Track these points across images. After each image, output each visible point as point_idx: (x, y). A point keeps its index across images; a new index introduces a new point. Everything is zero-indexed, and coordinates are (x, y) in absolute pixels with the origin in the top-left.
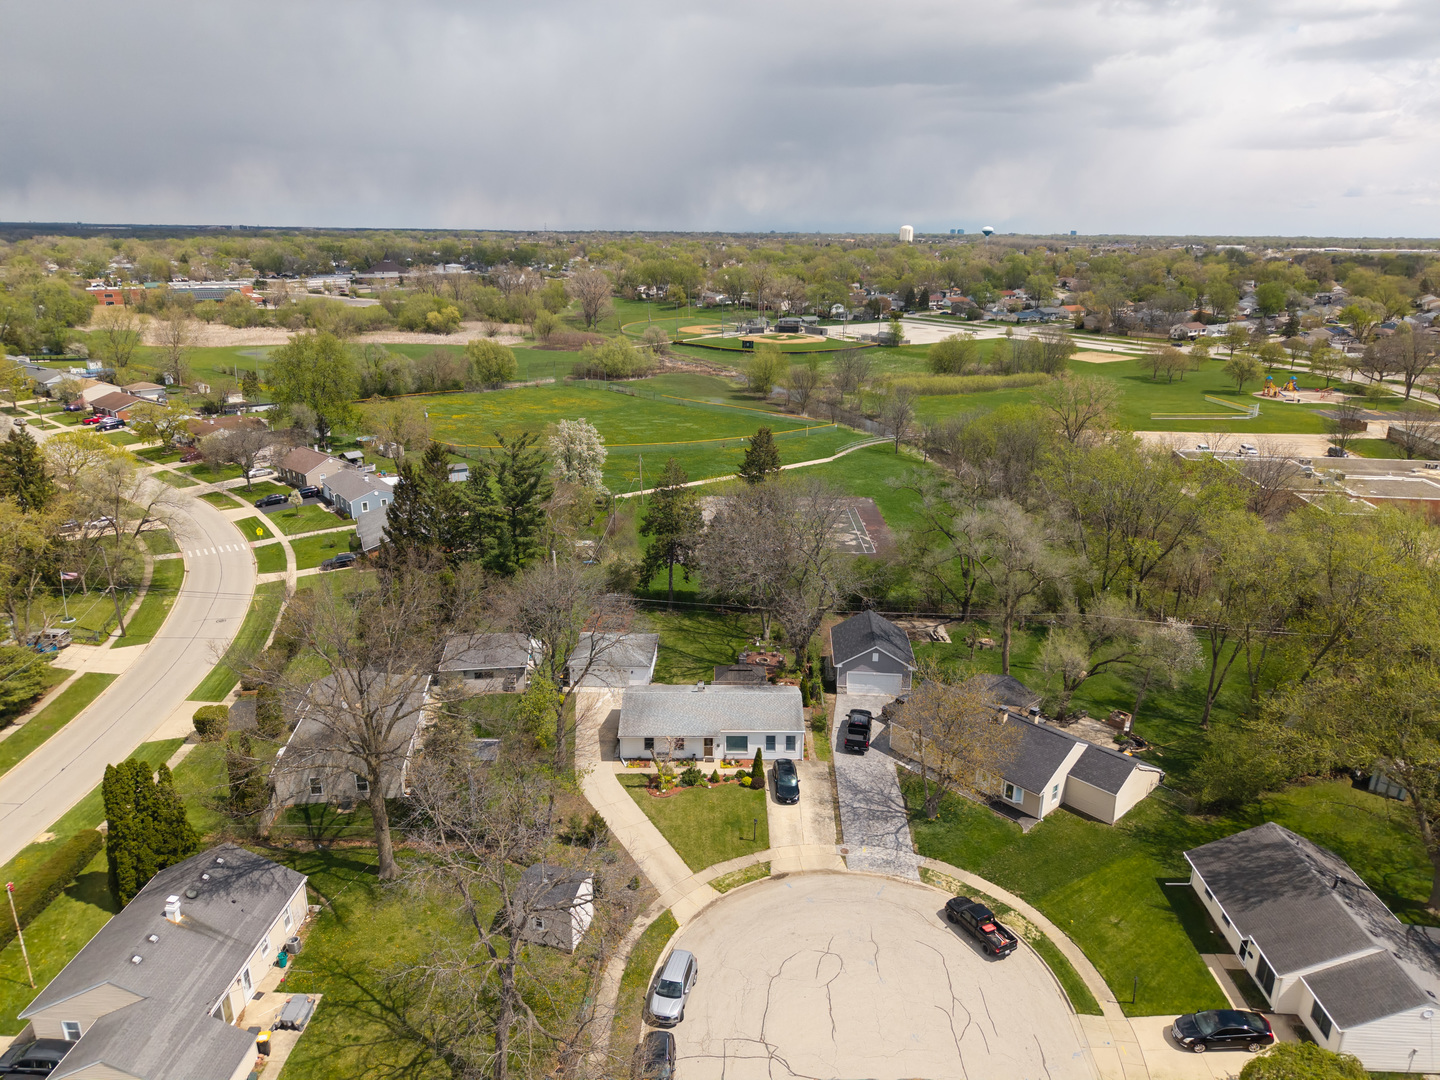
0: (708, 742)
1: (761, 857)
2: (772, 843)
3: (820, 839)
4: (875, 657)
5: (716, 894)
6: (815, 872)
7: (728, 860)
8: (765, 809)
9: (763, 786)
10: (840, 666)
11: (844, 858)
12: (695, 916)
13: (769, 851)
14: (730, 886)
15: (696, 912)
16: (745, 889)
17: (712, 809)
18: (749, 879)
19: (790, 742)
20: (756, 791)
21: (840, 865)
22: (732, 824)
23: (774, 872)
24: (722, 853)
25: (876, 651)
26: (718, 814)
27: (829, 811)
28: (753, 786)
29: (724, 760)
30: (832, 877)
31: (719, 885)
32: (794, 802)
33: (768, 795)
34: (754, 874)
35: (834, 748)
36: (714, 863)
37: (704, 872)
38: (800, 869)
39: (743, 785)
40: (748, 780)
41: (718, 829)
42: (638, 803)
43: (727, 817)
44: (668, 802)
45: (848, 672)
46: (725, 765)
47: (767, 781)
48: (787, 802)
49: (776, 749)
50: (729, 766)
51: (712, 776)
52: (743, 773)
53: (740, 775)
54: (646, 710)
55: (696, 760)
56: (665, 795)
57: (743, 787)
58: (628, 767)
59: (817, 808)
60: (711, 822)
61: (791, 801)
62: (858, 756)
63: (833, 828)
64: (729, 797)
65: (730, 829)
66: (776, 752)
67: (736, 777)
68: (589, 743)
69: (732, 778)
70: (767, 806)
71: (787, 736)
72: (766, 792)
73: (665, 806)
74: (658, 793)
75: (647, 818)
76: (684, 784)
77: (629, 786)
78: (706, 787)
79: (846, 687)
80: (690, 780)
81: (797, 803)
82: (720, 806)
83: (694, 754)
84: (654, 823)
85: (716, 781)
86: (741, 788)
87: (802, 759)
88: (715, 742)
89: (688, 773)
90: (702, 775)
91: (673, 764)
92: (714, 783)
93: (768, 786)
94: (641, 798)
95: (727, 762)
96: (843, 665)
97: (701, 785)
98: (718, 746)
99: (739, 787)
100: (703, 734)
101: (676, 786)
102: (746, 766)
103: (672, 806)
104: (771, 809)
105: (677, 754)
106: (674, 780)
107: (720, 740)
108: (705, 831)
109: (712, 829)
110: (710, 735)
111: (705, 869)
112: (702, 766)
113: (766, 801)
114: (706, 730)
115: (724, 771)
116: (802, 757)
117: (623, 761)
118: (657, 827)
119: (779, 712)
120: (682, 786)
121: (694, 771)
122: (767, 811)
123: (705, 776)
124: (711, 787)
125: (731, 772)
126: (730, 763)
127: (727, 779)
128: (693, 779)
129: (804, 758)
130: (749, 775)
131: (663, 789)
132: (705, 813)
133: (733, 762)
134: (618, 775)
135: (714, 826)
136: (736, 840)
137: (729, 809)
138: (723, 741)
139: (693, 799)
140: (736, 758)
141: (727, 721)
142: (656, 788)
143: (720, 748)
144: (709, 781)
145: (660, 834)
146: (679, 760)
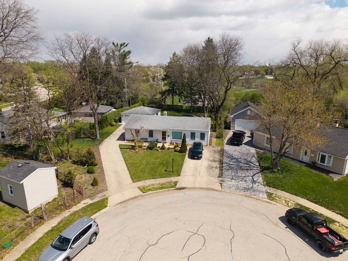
0: (164, 134)
1: (174, 179)
2: (182, 174)
3: (209, 175)
4: (249, 113)
5: (140, 193)
6: (202, 189)
7: (155, 179)
8: (183, 160)
9: (185, 152)
10: (232, 116)
11: (221, 184)
12: (121, 203)
13: (179, 177)
14: (149, 190)
15: (123, 200)
16: (159, 192)
17: (157, 158)
18: (162, 188)
19: (203, 136)
20: (181, 154)
21: (219, 188)
22: (163, 164)
23: (178, 186)
24: (153, 175)
25: (249, 109)
26: (158, 160)
27: (217, 165)
28: (180, 152)
29: (171, 143)
30: (212, 192)
31: (143, 190)
32: (199, 158)
33: (187, 156)
34: (166, 186)
35: (225, 143)
36: (146, 179)
37: (139, 182)
38: (194, 186)
39: (176, 151)
40: (178, 149)
41: (156, 166)
42: (122, 154)
43: (163, 161)
44: (136, 154)
45: (236, 120)
46: (170, 145)
47: (188, 151)
48: (195, 158)
49: (196, 138)
50: (172, 145)
51: (162, 147)
52: (176, 146)
53: (175, 147)
54: (139, 120)
55: (158, 142)
56: (137, 152)
57: (176, 152)
58: (126, 142)
59: (210, 163)
60: (154, 163)
61: (197, 158)
62: (236, 147)
63: (217, 171)
64: (168, 155)
65: (162, 166)
66: (195, 139)
67: (174, 148)
68: (116, 136)
69: (172, 149)
70: (184, 159)
71: (201, 133)
72: (186, 154)
73: (134, 156)
74: (134, 151)
75: (123, 159)
76: (148, 149)
77: (122, 148)
78: (158, 151)
79: (235, 127)
80: (150, 147)
81: (200, 159)
82: (161, 157)
83: (157, 139)
84: (125, 161)
85: (164, 149)
86: (175, 152)
87: (208, 145)
88: (167, 134)
89: (151, 144)
90: (158, 146)
91: (148, 143)
92: (162, 150)
93: (187, 153)
94: (125, 153)
95: (172, 144)
96: (234, 116)
97: (156, 150)
98: (169, 136)
99: (174, 152)
100: (162, 129)
101: (144, 149)
102: (180, 146)
103: (137, 156)
104: (186, 161)
105: (150, 139)
106: (143, 147)
107: (169, 133)
108: (149, 166)
109: (153, 165)
110: (164, 130)
111: (140, 181)
112: (160, 145)
113: (185, 158)
114: (163, 128)
115: (169, 146)
116: (208, 144)
117: (126, 141)
118: (126, 163)
119: (199, 123)
120: (146, 149)
121: (153, 143)
122: (184, 161)
123: (159, 147)
124: (160, 151)
125: (172, 147)
126: (173, 144)
127: (169, 149)
128: (152, 146)
129: (209, 145)
130: (180, 147)
131: (136, 149)
132: (152, 159)
133: (174, 144)
134: (120, 145)
135: (154, 164)
136: (163, 171)
137: (165, 159)
138: (171, 134)
139: (150, 153)
140: (176, 142)
141: (173, 125)
142: (134, 149)
143: (169, 138)
144: (161, 149)
145: (126, 165)
146: (151, 142)
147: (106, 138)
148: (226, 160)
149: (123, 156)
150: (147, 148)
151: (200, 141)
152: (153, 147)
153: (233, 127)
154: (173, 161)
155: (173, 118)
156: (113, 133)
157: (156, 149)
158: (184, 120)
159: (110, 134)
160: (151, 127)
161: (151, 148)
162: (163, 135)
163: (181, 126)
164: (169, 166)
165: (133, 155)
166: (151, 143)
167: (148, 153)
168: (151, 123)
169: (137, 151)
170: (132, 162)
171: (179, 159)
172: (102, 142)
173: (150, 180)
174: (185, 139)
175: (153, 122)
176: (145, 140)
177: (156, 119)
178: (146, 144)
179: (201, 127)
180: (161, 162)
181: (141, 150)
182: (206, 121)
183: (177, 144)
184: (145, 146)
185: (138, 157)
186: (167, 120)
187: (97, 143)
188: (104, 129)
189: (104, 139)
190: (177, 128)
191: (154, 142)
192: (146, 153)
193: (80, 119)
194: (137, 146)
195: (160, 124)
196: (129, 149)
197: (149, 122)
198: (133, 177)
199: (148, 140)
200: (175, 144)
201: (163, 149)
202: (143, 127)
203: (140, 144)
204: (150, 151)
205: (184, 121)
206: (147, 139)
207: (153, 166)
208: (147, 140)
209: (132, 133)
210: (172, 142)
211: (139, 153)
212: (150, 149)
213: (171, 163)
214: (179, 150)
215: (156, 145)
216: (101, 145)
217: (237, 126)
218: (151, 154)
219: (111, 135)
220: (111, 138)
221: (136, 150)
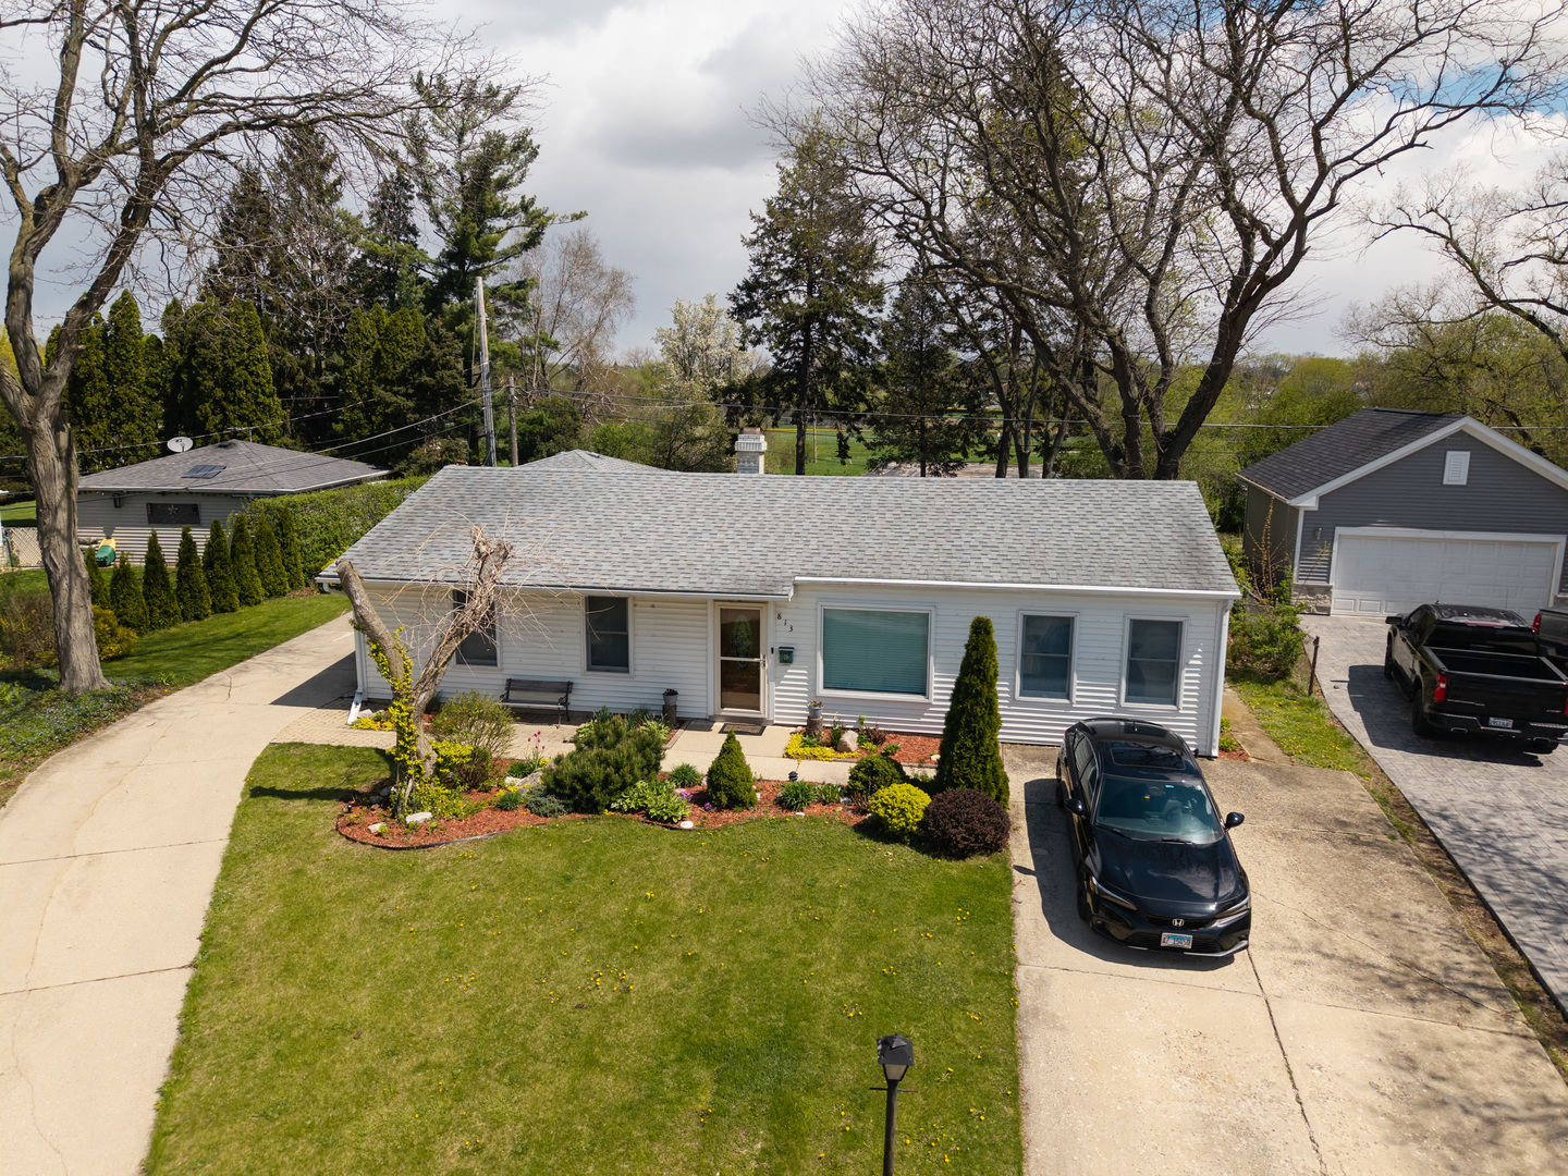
0: (740, 635)
4: (1457, 469)
8: (1000, 973)
9: (993, 844)
10: (1309, 502)
17: (639, 938)
19: (1153, 654)
20: (954, 868)
22: (728, 1061)
25: (1462, 441)
26: (657, 977)
28: (933, 839)
29: (811, 728)
32: (1217, 947)
33: (1028, 897)
39: (876, 829)
40: (907, 800)
41: (610, 1088)
42: (233, 863)
43: (714, 1003)
44: (393, 875)
45: (1339, 530)
46: (808, 750)
47: (1023, 823)
48: (1168, 940)
49: (1075, 680)
50: (829, 751)
51: (711, 772)
52: (881, 765)
53: (868, 779)
54: (500, 509)
55: (682, 723)
56: (412, 840)
57: (880, 846)
58: (358, 725)
60: (587, 1024)
61: (1185, 941)
64: (784, 881)
65: (704, 1100)
66: (1075, 693)
67: (849, 792)
68: (305, 660)
69: (827, 795)
70: (1012, 962)
71: (1139, 628)
72: (1009, 879)
73: (351, 898)
74: (376, 828)
75: (192, 949)
76: (553, 802)
77: (273, 792)
78: (668, 822)
79: (1327, 590)
80: (581, 779)
81: (1229, 960)
82: (702, 929)
83: (672, 693)
84: (195, 990)
85: (735, 802)
86: (868, 843)
87: (1215, 753)
88: (772, 636)
89: (589, 744)
90: (668, 764)
91: (569, 730)
92: (720, 808)
93: (1020, 849)
94: (268, 849)
95: (825, 736)
96: (1322, 499)
97: (642, 810)
98: (786, 656)
99: (853, 840)
100: (717, 583)
101: (505, 806)
102: (921, 764)
103: (398, 896)
104: (1042, 984)
105: (600, 691)
106: (509, 780)
107: (796, 627)
108: (498, 1097)
109: (564, 1080)
110: (744, 587)
112: (692, 751)
113: (1009, 928)
114: (726, 571)
115: (791, 765)
116: (1216, 744)
117: (355, 709)
118: (188, 1019)
119: (1092, 527)
120: (534, 808)
121: (618, 736)
122: (1012, 992)
123: (684, 776)
124: (687, 825)
125: (832, 771)
126: (836, 743)
127: (793, 797)
128: (598, 773)
129: (1222, 749)
130: (915, 782)
131: (415, 807)
132: (576, 966)
133: (850, 738)
134: (281, 746)
135: (590, 1062)
137: (751, 951)
138: (804, 632)
139: (561, 865)
140: (869, 723)
141: (836, 547)
142: (385, 803)
143: (795, 674)
144: (699, 799)
146: (604, 716)
147: (193, 679)
149: (219, 900)
150: (549, 792)
151: (1126, 710)
152: (606, 782)
153: (1310, 590)
154: (895, 1071)
155: (825, 486)
156: (298, 642)
157: (651, 800)
158: (939, 502)
159: (260, 649)
160: (606, 566)
161: (588, 788)
162: (727, 648)
163: (913, 551)
164: (812, 1088)
165: (350, 882)
166: (604, 729)
167: (547, 860)
168: (614, 534)
169: (414, 828)
170: (282, 1002)
171: (937, 950)
172: (108, 723)
174: (991, 686)
175: (637, 524)
176: (550, 702)
177: (670, 499)
178: (551, 744)
179: (1134, 564)
180: (688, 1010)
181: (472, 812)
183: (877, 738)
184: (522, 769)
185: (396, 923)
186: (771, 509)
187: (56, 716)
188: (244, 610)
189: (157, 685)
190: (877, 568)
191: (640, 715)
192: (518, 856)
193: (112, 543)
194: (428, 769)
195: (706, 537)
196: (344, 796)
197: (591, 520)
199: (577, 702)
200: (860, 741)
201: (729, 807)
202: (504, 554)
203: (459, 749)
204: (573, 823)
205: (939, 511)
206: (567, 688)
207: (573, 1094)
208: (566, 704)
209: (356, 608)
210: (827, 718)
211: (432, 860)
212: (577, 808)
213: (833, 1029)
214: (922, 824)
215: (651, 751)
216: (74, 748)
217: (1351, 584)
218: (583, 872)
219: (259, 658)
220: (238, 680)
221: (410, 819)
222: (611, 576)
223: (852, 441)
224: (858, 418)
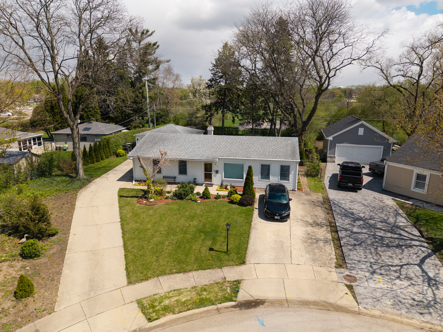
0: (208, 168)
1: (231, 273)
2: (250, 258)
3: (314, 260)
4: (361, 131)
5: (141, 321)
7: (185, 272)
8: (249, 222)
9: (251, 204)
10: (330, 138)
11: (350, 288)
13: (243, 267)
17: (192, 218)
18: (202, 303)
19: (285, 172)
20: (244, 208)
22: (206, 233)
23: (242, 296)
24: (180, 262)
25: (362, 126)
26: (195, 223)
28: (241, 203)
29: (222, 185)
30: (335, 316)
31: (150, 309)
32: (284, 219)
33: (256, 212)
34: (212, 296)
35: (327, 187)
36: (163, 273)
37: (144, 284)
38: (282, 296)
39: (232, 202)
40: (237, 197)
41: (189, 236)
42: (121, 208)
43: (204, 226)
44: (149, 209)
45: (337, 144)
46: (221, 189)
47: (258, 201)
48: (276, 217)
49: (271, 176)
50: (225, 189)
51: (203, 193)
52: (233, 191)
53: (231, 193)
54: (160, 142)
55: (197, 184)
56: (151, 204)
57: (232, 205)
58: (135, 185)
59: (310, 229)
60: (185, 229)
61: (279, 218)
62: (352, 193)
63: (330, 250)
64: (215, 210)
65: (203, 237)
66: (270, 179)
67: (227, 196)
68: (119, 172)
69: (224, 197)
70: (252, 221)
71: (282, 167)
72: (253, 210)
73: (143, 212)
74: (145, 202)
75: (119, 220)
76: (175, 198)
77: (123, 196)
78: (196, 201)
79: (335, 157)
80: (180, 194)
81: (286, 221)
82: (202, 216)
83: (195, 179)
84: (122, 225)
85: (207, 198)
86: (230, 204)
87: (296, 190)
88: (214, 168)
89: (181, 188)
90: (195, 192)
91: (176, 186)
92: (205, 199)
93: (256, 205)
94: (126, 205)
95: (224, 187)
96: (333, 138)
97: (191, 199)
98: (217, 172)
99: (228, 204)
100: (204, 158)
101: (167, 198)
102: (240, 191)
103: (151, 212)
104: (256, 224)
105: (181, 178)
106: (166, 194)
107: (218, 166)
108: (172, 237)
109: (182, 235)
110: (209, 159)
111: (147, 279)
112: (199, 189)
113: (252, 217)
114: (205, 156)
115: (218, 192)
116: (296, 188)
117: (134, 182)
118: (123, 229)
119: (276, 147)
120: (172, 199)
121: (186, 186)
122: (251, 225)
123: (198, 194)
124: (199, 201)
125: (225, 193)
126: (226, 188)
127: (218, 197)
128: (183, 193)
129: (298, 189)
130: (239, 195)
131: (151, 198)
132: (182, 221)
133: (229, 187)
134: (122, 189)
135: (185, 233)
136: (205, 250)
137: (210, 219)
138: (221, 168)
139: (178, 207)
140: (233, 184)
141: (227, 151)
142: (146, 198)
143: (219, 175)
144: (201, 198)
145: (121, 235)
146: (183, 183)
147: (99, 176)
148: (340, 222)
149: (121, 213)
150: (174, 196)
151: (278, 182)
152: (184, 194)
153: (331, 157)
155: (225, 138)
156: (116, 168)
157: (192, 197)
158: (247, 142)
159: (110, 170)
160: (182, 155)
161: (181, 195)
162: (206, 170)
163: (241, 152)
164: (219, 236)
165: (142, 210)
166: (183, 185)
167: (175, 207)
168: (183, 148)
169: (151, 202)
170: (137, 226)
171: (240, 219)
172: (87, 184)
173: (172, 276)
174: (252, 177)
175: (188, 146)
176: (172, 180)
177: (194, 140)
178: (173, 188)
179: (282, 155)
180: (200, 227)
181: (161, 199)
182: (289, 142)
183: (234, 187)
184: (169, 192)
185: (152, 216)
186: (214, 143)
187: (77, 184)
188: (101, 161)
189: (93, 177)
190: (234, 155)
191: (189, 183)
192: (170, 206)
193: (67, 145)
194: (153, 192)
195: (201, 149)
196: (137, 197)
197: (179, 145)
198: (131, 269)
199: (177, 180)
200: (231, 188)
201: (206, 199)
202: (166, 154)
203: (158, 188)
204: (179, 201)
206: (175, 178)
207: (183, 237)
208: (175, 181)
209: (141, 164)
210: (225, 184)
211: (156, 207)
212: (179, 199)
213: (222, 229)
214: (239, 201)
215: (192, 189)
216: (83, 189)
217: (339, 156)
218: (181, 208)
219: (110, 172)
220: (108, 176)
221: (150, 200)
222: (184, 157)
223: (236, 118)
224: (237, 112)
